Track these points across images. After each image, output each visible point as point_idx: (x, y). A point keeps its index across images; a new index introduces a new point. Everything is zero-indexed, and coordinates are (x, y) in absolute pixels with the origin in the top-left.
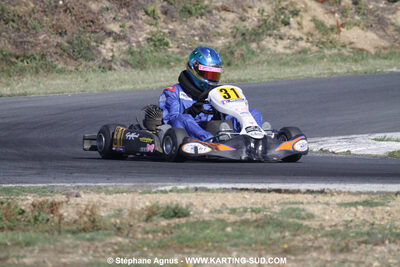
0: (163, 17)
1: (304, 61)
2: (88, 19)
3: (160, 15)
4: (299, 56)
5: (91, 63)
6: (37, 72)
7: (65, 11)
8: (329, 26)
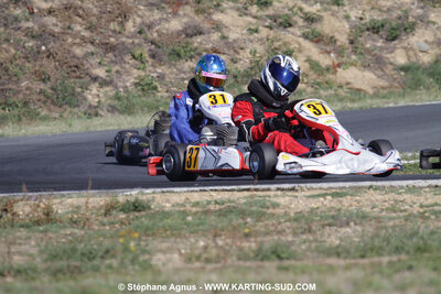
0: (151, 61)
2: (72, 64)
3: (148, 59)
5: (76, 110)
6: (20, 120)
7: (48, 57)
8: (324, 66)
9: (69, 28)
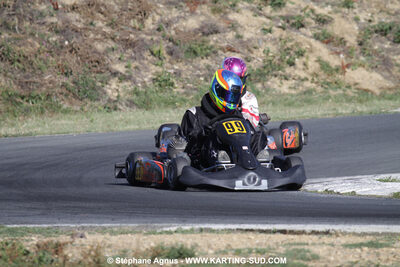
0: (168, 57)
1: (309, 102)
2: (93, 59)
3: (166, 56)
4: (304, 97)
5: (96, 103)
6: (42, 112)
7: (71, 51)
8: (333, 67)
9: (91, 24)
